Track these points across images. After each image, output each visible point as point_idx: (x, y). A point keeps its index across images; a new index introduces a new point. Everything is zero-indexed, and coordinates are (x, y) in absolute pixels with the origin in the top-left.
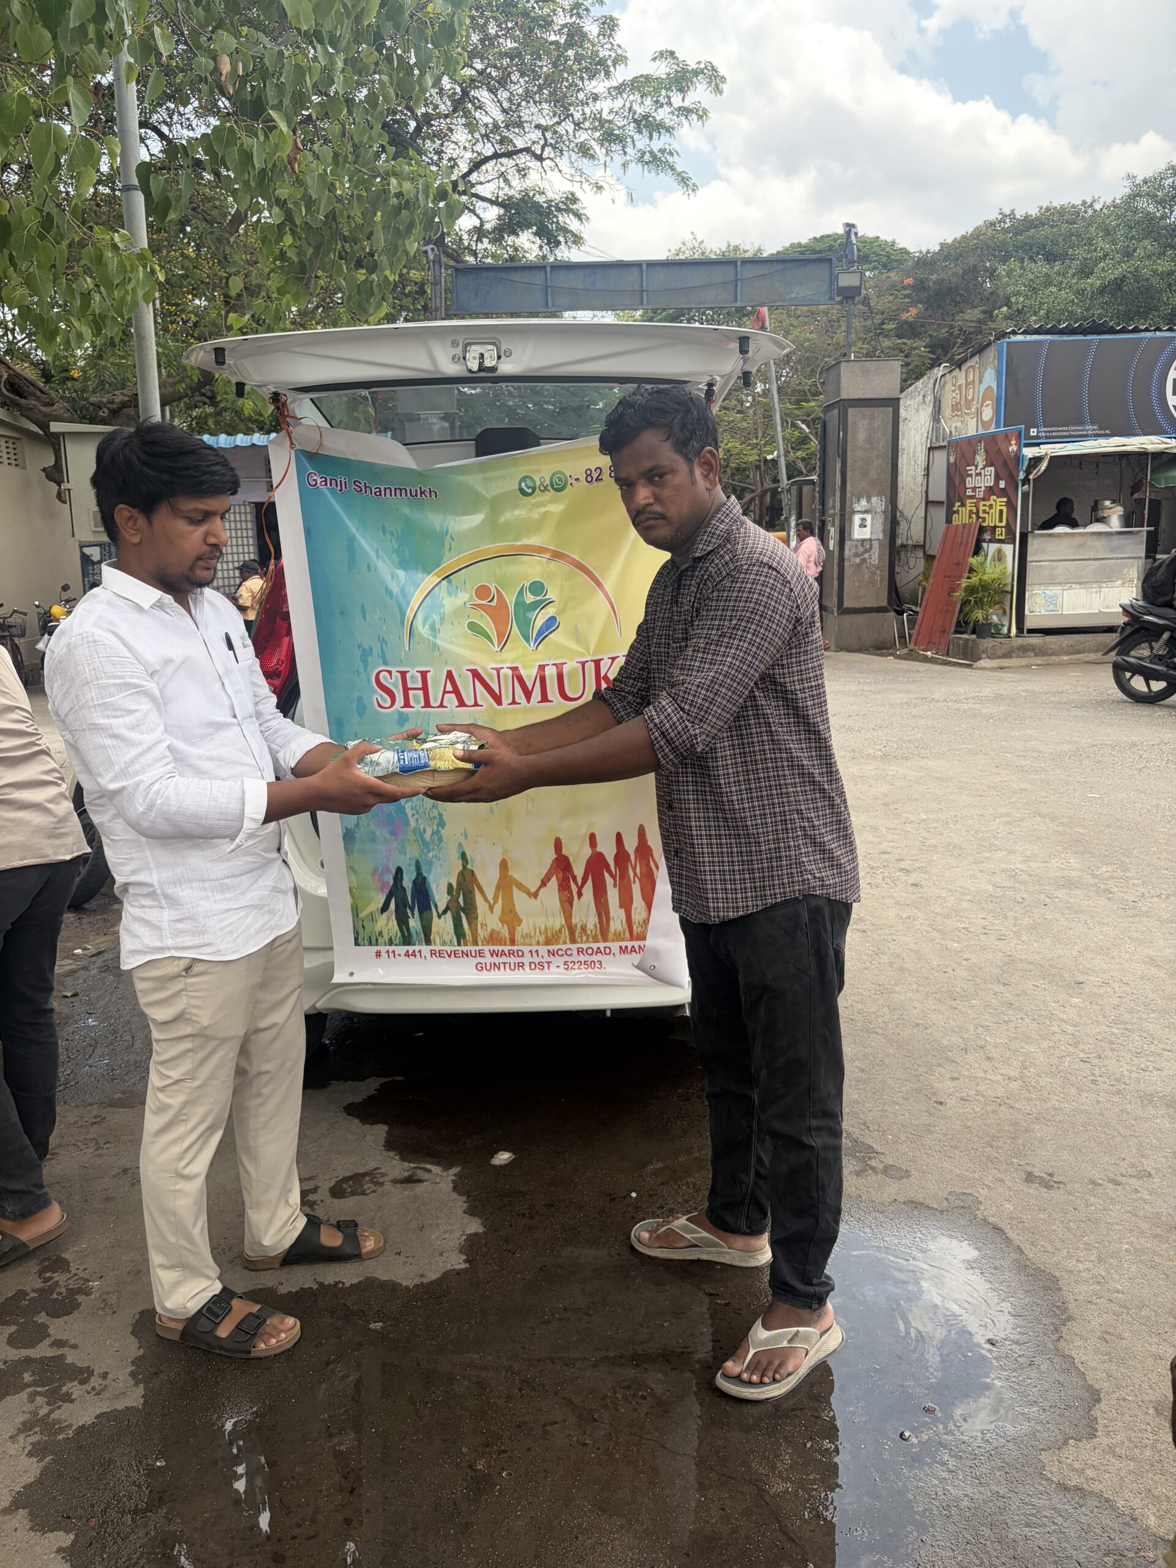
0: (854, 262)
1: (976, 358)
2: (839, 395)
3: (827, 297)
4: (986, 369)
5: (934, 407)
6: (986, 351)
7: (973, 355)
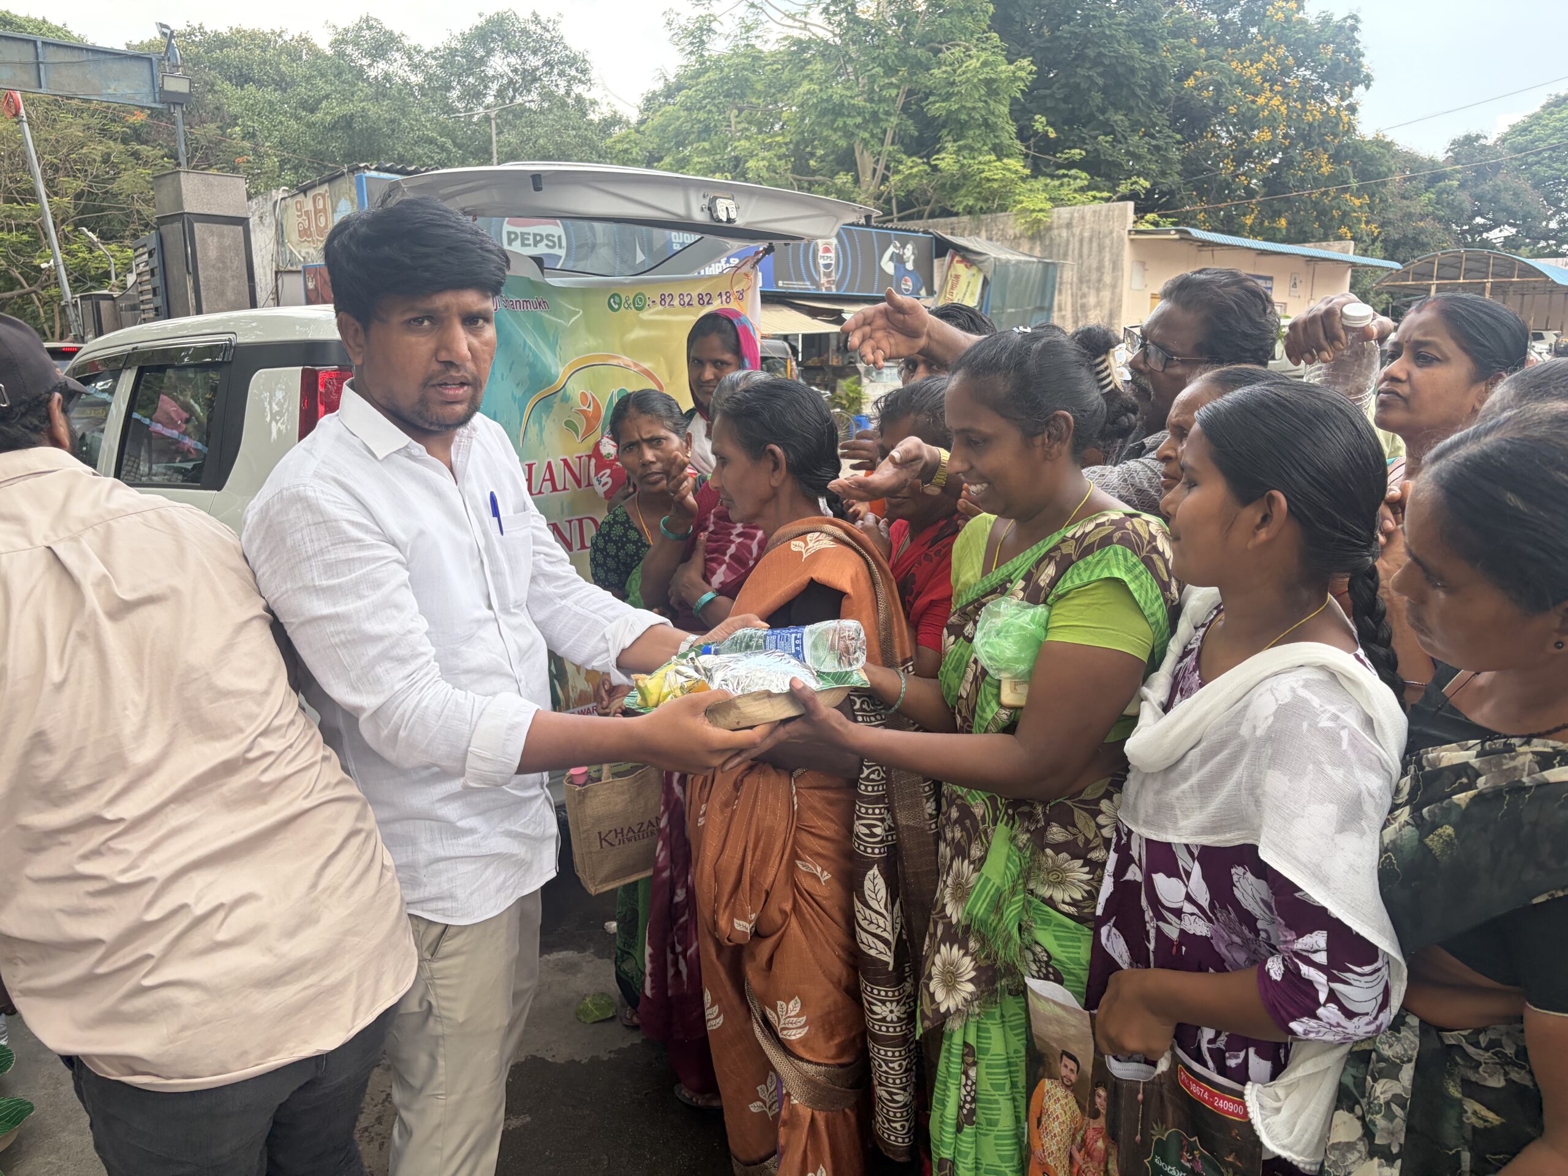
0: (178, 67)
1: (326, 187)
2: (182, 208)
3: (151, 99)
4: (339, 199)
5: (277, 230)
6: (338, 182)
7: (321, 183)
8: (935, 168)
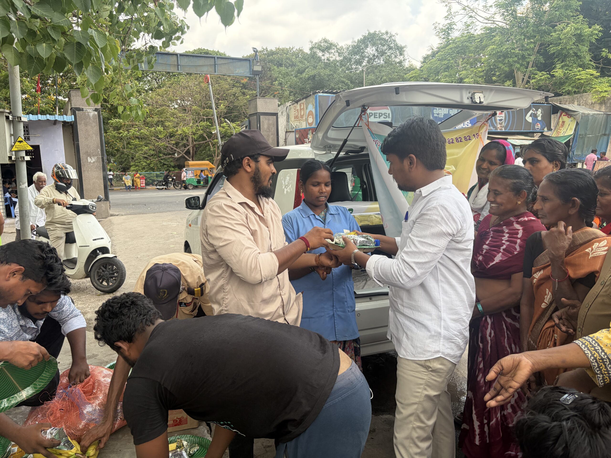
0: (258, 62)
2: (257, 110)
3: (249, 74)
4: (308, 104)
5: (287, 117)
6: (309, 98)
7: (303, 99)
8: (553, 76)
